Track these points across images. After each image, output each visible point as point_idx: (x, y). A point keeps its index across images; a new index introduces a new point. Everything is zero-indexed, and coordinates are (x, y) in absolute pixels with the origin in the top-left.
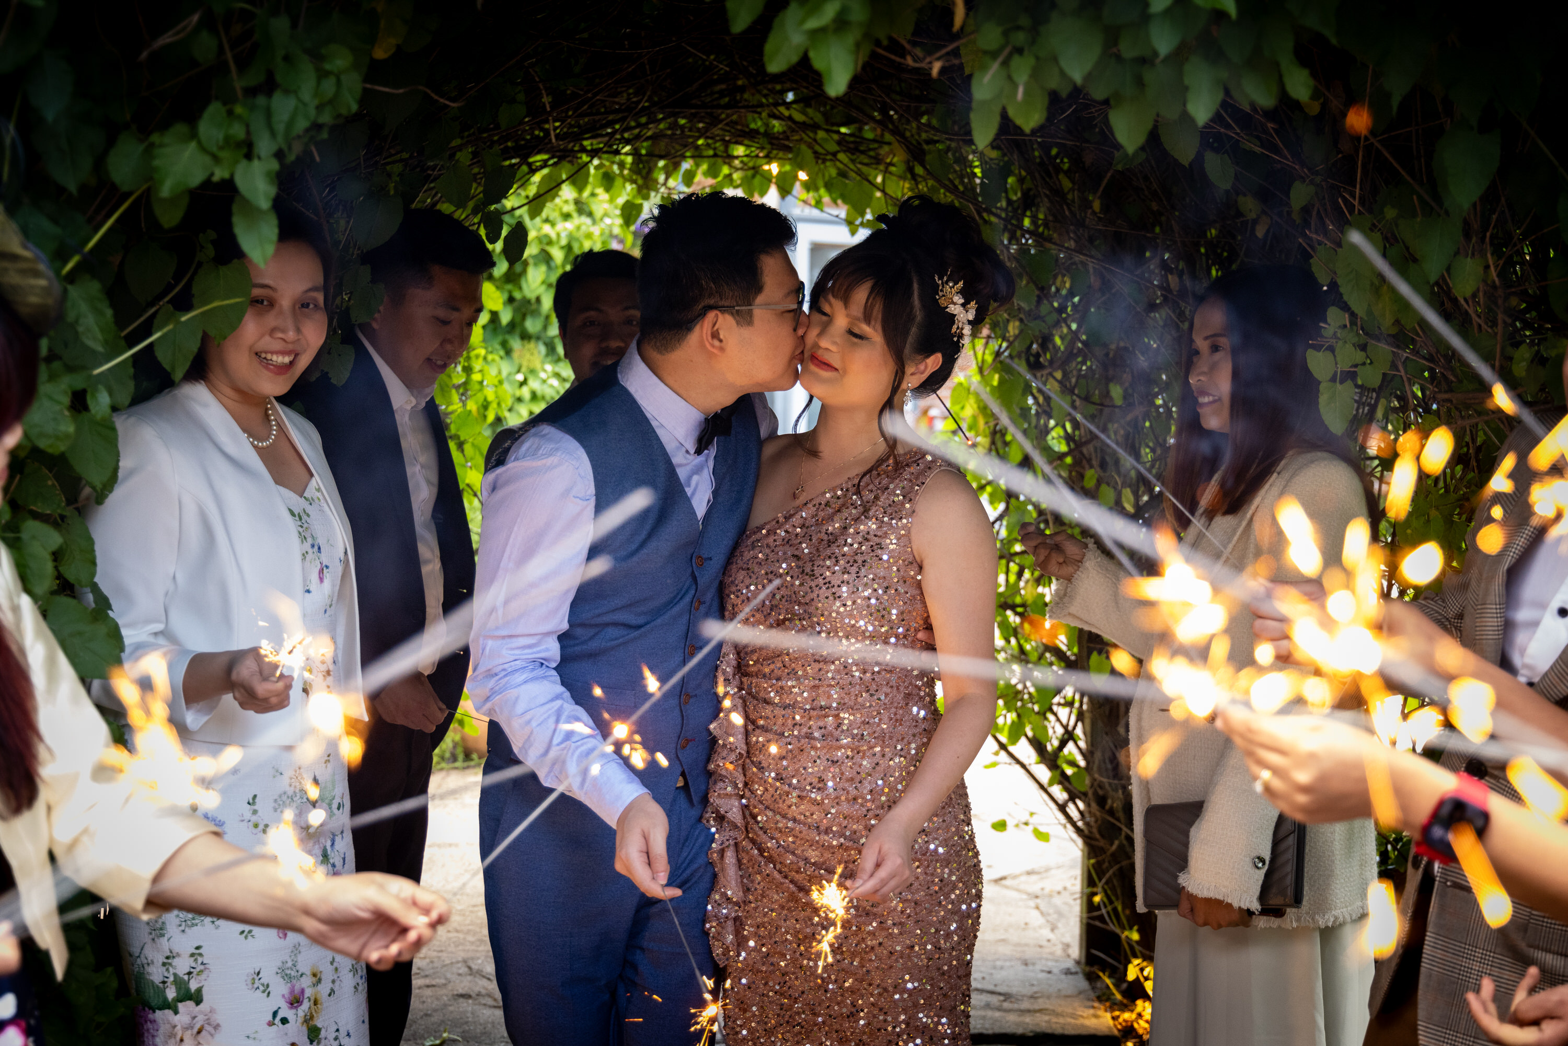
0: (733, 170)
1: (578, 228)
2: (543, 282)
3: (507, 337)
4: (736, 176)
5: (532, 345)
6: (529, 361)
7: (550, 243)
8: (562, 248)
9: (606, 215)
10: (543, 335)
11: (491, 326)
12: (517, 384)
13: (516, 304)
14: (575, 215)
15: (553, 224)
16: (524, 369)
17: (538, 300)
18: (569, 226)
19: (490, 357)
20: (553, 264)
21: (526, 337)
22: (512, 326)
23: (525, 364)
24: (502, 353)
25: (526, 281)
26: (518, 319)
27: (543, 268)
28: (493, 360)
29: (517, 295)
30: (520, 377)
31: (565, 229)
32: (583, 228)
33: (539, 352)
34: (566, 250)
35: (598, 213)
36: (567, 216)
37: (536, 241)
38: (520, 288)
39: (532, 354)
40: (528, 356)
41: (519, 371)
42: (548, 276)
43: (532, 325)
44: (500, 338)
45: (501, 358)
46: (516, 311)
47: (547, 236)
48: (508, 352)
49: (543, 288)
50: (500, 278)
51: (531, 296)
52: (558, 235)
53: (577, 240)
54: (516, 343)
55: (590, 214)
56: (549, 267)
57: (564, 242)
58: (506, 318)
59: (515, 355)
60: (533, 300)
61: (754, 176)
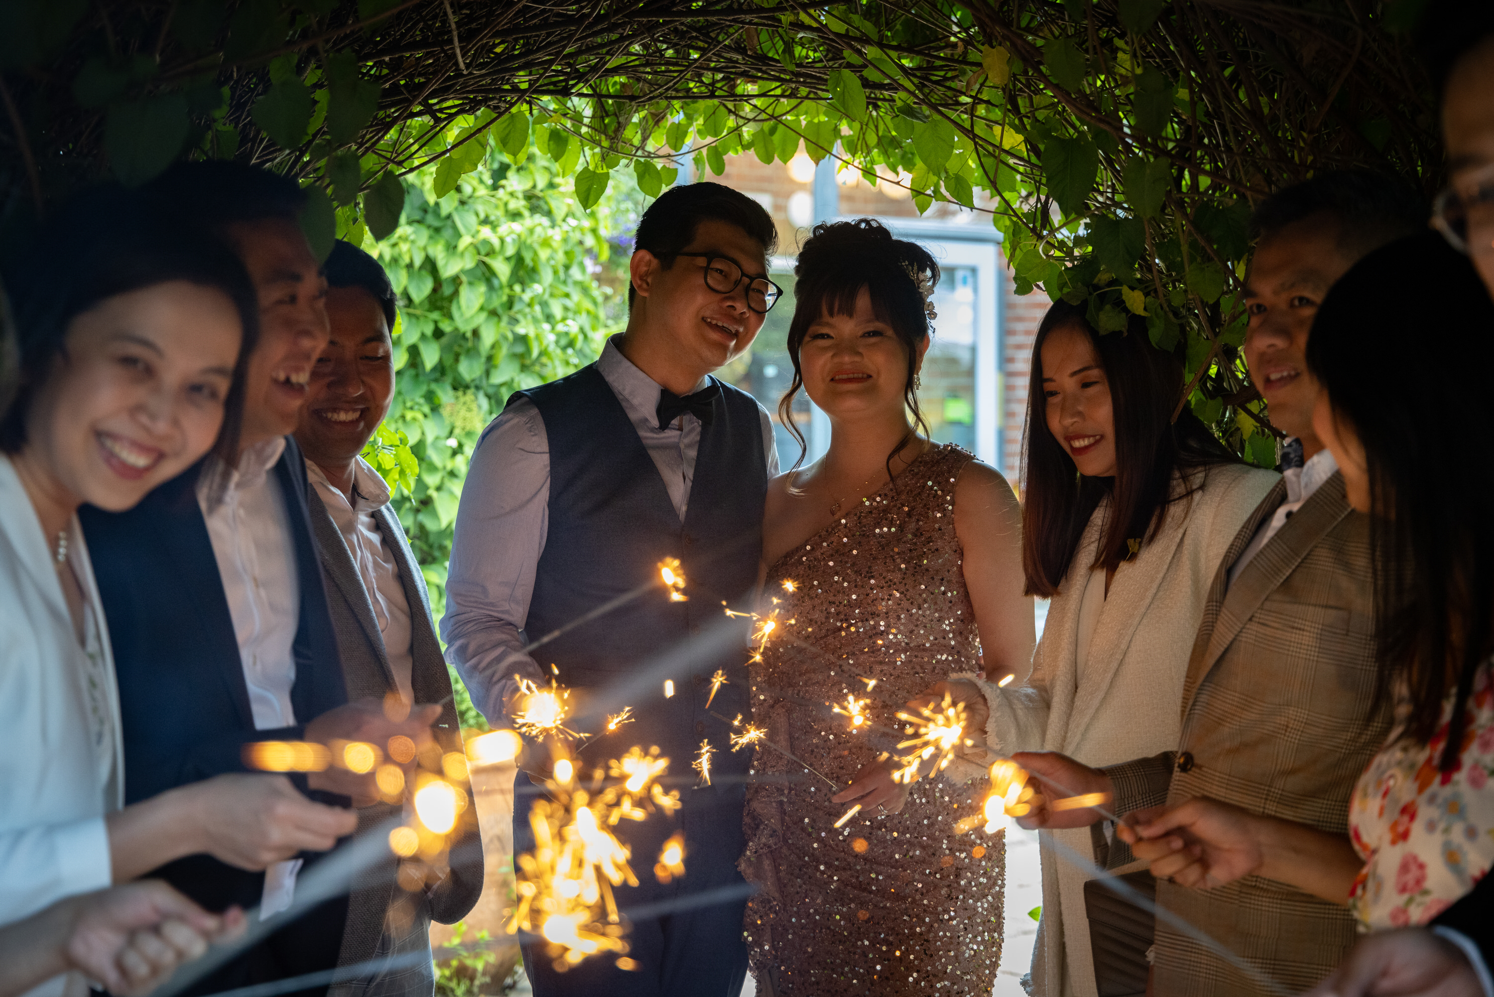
0: (741, 122)
1: (531, 231)
2: (482, 309)
3: (434, 386)
4: (748, 132)
5: (470, 396)
6: (465, 419)
7: (491, 253)
8: (508, 259)
9: (570, 214)
10: (484, 383)
11: (412, 372)
12: (449, 452)
13: (444, 340)
14: (526, 213)
15: (494, 226)
16: (457, 431)
17: (476, 333)
18: (517, 227)
19: (409, 415)
20: (496, 282)
21: (459, 386)
22: (441, 370)
23: (459, 424)
24: (426, 409)
25: (459, 308)
26: (448, 362)
27: (482, 288)
28: (414, 419)
29: (446, 327)
30: (453, 443)
31: (512, 232)
32: (538, 230)
33: (479, 407)
34: (513, 262)
35: (559, 214)
36: (516, 216)
37: (472, 250)
38: (450, 317)
39: (469, 410)
40: (463, 412)
41: (451, 434)
42: (488, 299)
43: (467, 370)
44: (424, 389)
45: (425, 416)
46: (444, 350)
47: (486, 242)
48: (435, 409)
49: (483, 316)
50: (421, 303)
51: (466, 328)
52: (502, 241)
53: (530, 247)
54: (445, 395)
55: (549, 213)
56: (491, 287)
57: (510, 251)
58: (431, 357)
59: (445, 412)
60: (469, 334)
61: (773, 131)
